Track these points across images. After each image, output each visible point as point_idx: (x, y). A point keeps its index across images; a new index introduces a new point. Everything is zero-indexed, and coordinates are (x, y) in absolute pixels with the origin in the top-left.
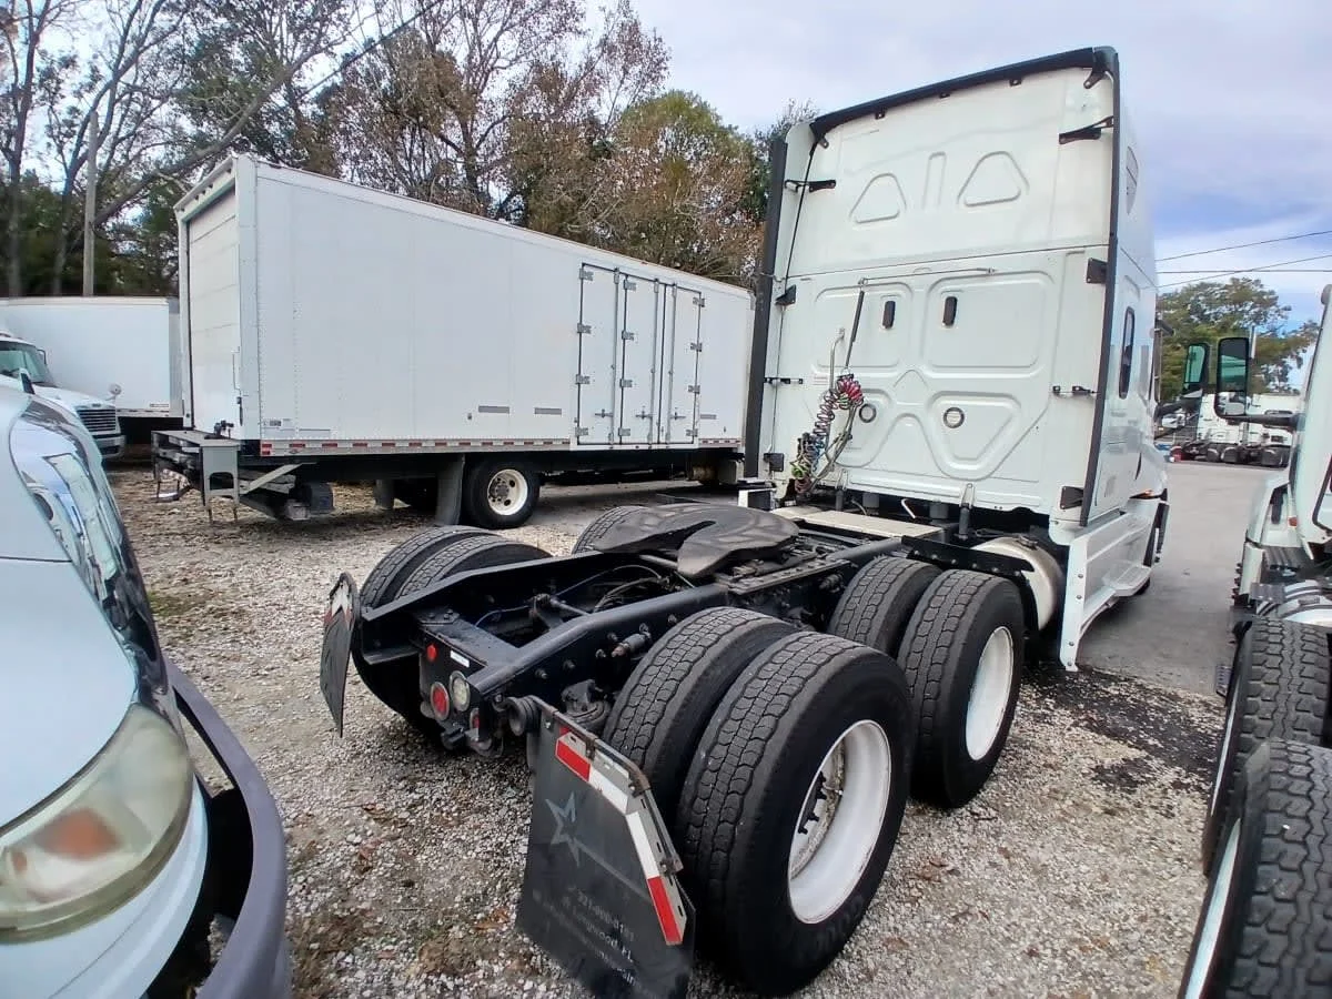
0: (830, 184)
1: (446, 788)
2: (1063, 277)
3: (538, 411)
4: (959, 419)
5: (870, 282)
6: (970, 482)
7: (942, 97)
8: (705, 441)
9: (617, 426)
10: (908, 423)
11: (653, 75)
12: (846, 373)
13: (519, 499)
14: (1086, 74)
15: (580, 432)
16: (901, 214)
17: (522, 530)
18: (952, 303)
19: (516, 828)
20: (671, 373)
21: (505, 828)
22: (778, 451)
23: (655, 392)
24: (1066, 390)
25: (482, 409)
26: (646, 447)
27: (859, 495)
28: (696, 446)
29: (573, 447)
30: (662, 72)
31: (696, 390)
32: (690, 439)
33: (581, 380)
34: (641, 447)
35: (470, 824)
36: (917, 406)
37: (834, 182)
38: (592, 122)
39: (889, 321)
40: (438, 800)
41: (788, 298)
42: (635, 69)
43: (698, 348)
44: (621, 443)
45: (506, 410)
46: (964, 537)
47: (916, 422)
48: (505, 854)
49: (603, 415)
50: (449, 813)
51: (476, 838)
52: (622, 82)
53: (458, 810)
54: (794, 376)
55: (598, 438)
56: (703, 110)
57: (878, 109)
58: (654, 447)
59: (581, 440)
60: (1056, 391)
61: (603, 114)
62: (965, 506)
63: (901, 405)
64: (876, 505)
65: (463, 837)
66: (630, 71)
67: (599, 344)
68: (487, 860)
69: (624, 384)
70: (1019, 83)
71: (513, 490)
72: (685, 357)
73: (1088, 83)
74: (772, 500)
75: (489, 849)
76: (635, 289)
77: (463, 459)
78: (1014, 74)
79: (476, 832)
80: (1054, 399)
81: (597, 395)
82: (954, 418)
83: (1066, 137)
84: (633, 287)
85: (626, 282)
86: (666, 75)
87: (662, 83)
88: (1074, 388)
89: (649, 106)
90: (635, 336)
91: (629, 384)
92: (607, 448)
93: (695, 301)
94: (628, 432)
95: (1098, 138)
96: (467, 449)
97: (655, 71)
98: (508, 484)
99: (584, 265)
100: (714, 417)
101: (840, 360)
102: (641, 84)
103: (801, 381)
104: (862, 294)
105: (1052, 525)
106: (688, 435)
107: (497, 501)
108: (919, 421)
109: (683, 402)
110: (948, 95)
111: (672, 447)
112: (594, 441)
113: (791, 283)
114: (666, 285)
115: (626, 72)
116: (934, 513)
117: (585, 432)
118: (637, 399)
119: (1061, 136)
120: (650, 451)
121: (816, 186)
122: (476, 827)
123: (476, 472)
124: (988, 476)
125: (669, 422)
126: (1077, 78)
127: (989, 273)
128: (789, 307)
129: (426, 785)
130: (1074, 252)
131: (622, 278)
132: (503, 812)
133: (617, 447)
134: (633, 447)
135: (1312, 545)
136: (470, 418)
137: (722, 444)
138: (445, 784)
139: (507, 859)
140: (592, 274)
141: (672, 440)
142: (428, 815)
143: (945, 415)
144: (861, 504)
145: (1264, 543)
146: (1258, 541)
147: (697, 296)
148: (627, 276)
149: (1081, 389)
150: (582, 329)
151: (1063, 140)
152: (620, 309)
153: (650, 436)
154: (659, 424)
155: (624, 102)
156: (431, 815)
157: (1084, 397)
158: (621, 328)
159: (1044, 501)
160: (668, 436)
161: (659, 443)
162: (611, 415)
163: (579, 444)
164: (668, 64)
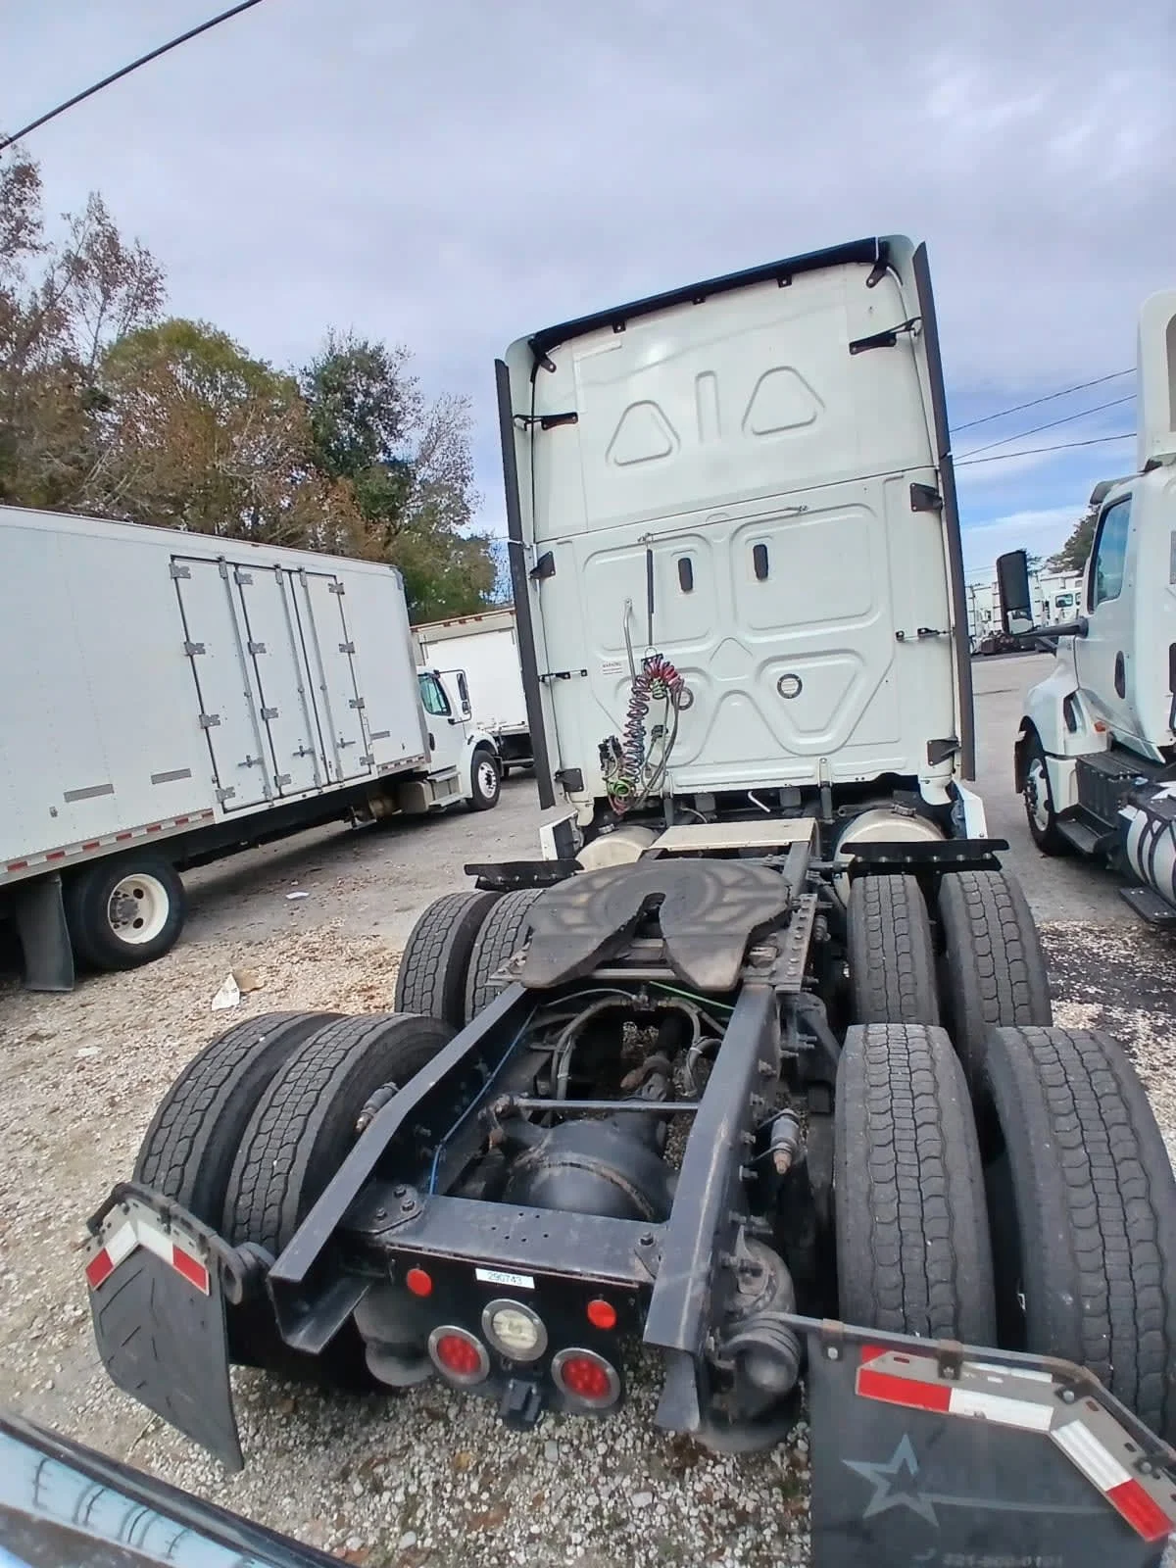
0: (570, 417)
1: (428, 1455)
2: (885, 507)
3: (157, 779)
4: (797, 687)
5: (655, 538)
6: (823, 756)
7: (695, 303)
8: (385, 767)
9: (271, 774)
10: (736, 702)
11: (146, 298)
12: (651, 653)
13: (156, 913)
14: (867, 270)
15: (223, 795)
16: (675, 450)
17: (175, 955)
18: (761, 555)
19: (595, 1470)
20: (323, 688)
21: (579, 1476)
22: (569, 767)
23: (310, 721)
24: (911, 634)
25: (71, 796)
26: (314, 793)
27: (689, 800)
28: (375, 776)
29: (219, 818)
30: (158, 294)
31: (358, 704)
32: (366, 769)
33: (207, 722)
34: (310, 795)
35: (522, 1503)
36: (743, 680)
37: (575, 414)
38: (69, 363)
39: (687, 582)
40: (436, 1484)
41: (545, 568)
42: (121, 292)
43: (348, 649)
44: (282, 796)
45: (108, 789)
46: (831, 822)
47: (747, 699)
48: (618, 1523)
49: (249, 764)
50: (473, 1499)
51: (555, 1520)
52: (103, 310)
53: (484, 1487)
54: (574, 669)
55: (249, 796)
56: (221, 344)
57: (617, 319)
58: (326, 790)
59: (228, 806)
60: (900, 637)
61: (84, 355)
62: (826, 784)
63: (723, 681)
64: (713, 807)
65: (535, 1529)
66: (112, 293)
67: (221, 666)
68: (605, 1548)
69: (267, 714)
70: (789, 283)
71: (142, 903)
72: (336, 665)
73: (871, 281)
74: (574, 829)
75: (590, 1527)
76: (250, 583)
77: (58, 879)
78: (782, 273)
79: (546, 1510)
80: (899, 645)
81: (235, 738)
82: (790, 686)
83: (858, 346)
84: (248, 580)
85: (236, 576)
86: (164, 298)
87: (160, 309)
88: (919, 630)
89: (147, 339)
90: (265, 647)
91: (274, 713)
92: (265, 807)
93: (332, 589)
94: (287, 779)
95: (893, 345)
96: (62, 863)
97: (147, 293)
98: (132, 896)
99: (173, 557)
100: (387, 734)
101: (639, 636)
102: (132, 309)
103: (584, 673)
104: (650, 552)
105: (923, 786)
106: (362, 764)
107: (122, 927)
108: (749, 697)
109: (347, 724)
110: (702, 301)
111: (347, 784)
112: (244, 803)
113: (545, 548)
114: (290, 572)
115: (107, 295)
116: (787, 801)
117: (230, 792)
118: (288, 732)
119: (852, 345)
120: (322, 798)
121: (550, 422)
122: (539, 1500)
123: (83, 891)
124: (843, 746)
125: (336, 752)
126: (857, 275)
127: (801, 511)
128: (548, 581)
129: (393, 1467)
130: (895, 477)
131: (231, 569)
132: (551, 1452)
133: (278, 803)
134: (299, 797)
135: (1161, 749)
136: (54, 814)
137: (404, 767)
138: (421, 1450)
139: (631, 1528)
140: (187, 569)
141: (345, 776)
142: (441, 1521)
143: (779, 685)
144: (695, 809)
145: (1071, 754)
146: (1063, 753)
147: (332, 581)
148: (237, 565)
149: (927, 630)
150: (192, 650)
151: (854, 349)
152: (239, 617)
153: (316, 777)
154: (324, 759)
155: (110, 334)
156: (449, 1516)
157: (932, 639)
158: (245, 640)
159: (911, 761)
160: (338, 771)
161: (330, 783)
162: (261, 761)
163: (226, 811)
164: (164, 283)
